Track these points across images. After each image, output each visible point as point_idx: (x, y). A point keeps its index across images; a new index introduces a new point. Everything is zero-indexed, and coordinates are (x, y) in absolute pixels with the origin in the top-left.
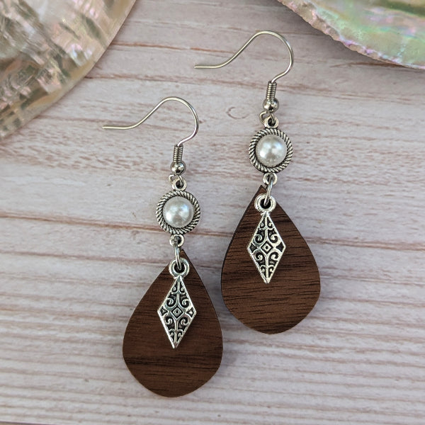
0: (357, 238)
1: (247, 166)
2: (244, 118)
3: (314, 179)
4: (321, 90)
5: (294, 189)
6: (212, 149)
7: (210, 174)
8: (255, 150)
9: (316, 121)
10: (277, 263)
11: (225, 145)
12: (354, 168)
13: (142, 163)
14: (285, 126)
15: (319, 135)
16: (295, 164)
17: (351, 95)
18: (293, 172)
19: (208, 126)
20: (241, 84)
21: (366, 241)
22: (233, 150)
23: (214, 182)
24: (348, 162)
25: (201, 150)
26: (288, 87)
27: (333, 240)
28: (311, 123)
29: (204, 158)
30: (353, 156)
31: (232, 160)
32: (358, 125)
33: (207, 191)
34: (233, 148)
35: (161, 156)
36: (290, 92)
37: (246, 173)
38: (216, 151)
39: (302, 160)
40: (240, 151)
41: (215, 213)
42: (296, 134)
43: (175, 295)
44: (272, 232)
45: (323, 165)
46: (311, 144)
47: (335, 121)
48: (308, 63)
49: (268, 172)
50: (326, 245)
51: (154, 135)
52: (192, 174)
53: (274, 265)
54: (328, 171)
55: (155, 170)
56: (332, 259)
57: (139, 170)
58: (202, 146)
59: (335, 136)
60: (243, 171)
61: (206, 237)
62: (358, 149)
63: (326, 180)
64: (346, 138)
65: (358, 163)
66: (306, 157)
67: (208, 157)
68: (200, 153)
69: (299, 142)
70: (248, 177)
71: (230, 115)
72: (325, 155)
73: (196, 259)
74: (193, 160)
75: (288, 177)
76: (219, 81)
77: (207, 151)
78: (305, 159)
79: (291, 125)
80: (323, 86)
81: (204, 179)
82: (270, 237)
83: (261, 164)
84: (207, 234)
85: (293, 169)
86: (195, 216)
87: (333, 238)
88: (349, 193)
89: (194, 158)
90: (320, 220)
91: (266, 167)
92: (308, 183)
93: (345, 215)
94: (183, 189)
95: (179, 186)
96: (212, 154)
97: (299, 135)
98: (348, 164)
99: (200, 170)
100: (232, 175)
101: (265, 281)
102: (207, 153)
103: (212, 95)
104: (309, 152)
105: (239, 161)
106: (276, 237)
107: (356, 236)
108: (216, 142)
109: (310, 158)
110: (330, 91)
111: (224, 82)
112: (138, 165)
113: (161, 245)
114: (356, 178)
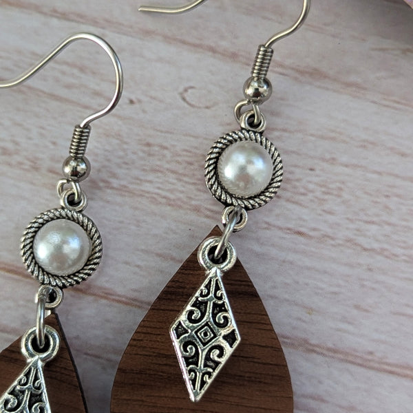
0: (371, 353)
1: (199, 190)
2: (207, 107)
3: (312, 233)
4: (349, 85)
5: (273, 245)
6: (144, 152)
7: (132, 193)
8: (216, 163)
9: (333, 135)
10: (220, 366)
11: (166, 148)
12: (386, 227)
13: (17, 152)
14: (276, 134)
15: (333, 159)
16: (282, 202)
17: (398, 103)
18: (277, 215)
19: (144, 111)
20: (213, 50)
21: (387, 361)
22: (179, 159)
23: (136, 208)
24: (377, 215)
25: (124, 150)
26: (293, 69)
27: (329, 349)
28: (322, 137)
29: (126, 163)
30: (386, 207)
31: (174, 176)
32: (403, 155)
33: (121, 222)
34: (180, 155)
35: (52, 147)
36: (296, 79)
37: (193, 202)
38: (150, 155)
39: (297, 198)
40: (191, 164)
41: (127, 263)
42: (293, 152)
43: (23, 392)
44: (219, 308)
45: (330, 213)
46: (318, 172)
47: (364, 141)
48: (333, 36)
49: (232, 204)
50: (315, 355)
51: (48, 110)
52: (99, 188)
53: (214, 369)
54: (338, 225)
55: (36, 169)
56: (320, 382)
57: (10, 165)
58: (126, 143)
59: (361, 167)
60: (190, 198)
61: (104, 301)
62: (398, 196)
63: (333, 239)
64: (380, 173)
65: (394, 220)
66: (304, 194)
67: (133, 163)
68: (121, 153)
69: (296, 166)
70: (197, 210)
71: (184, 99)
72: (339, 196)
73: (77, 337)
74: (107, 163)
75: (267, 223)
76: (175, 39)
77: (134, 153)
78: (302, 198)
79: (286, 134)
80: (353, 78)
81: (119, 199)
82: (214, 316)
83: (223, 188)
84: (106, 298)
85: (277, 211)
86: (91, 259)
87: (330, 345)
88: (370, 270)
89: (109, 160)
90: (312, 309)
91: (231, 196)
92: (301, 239)
93: (357, 307)
94: (78, 208)
95: (72, 202)
96: (142, 159)
97: (298, 154)
98: (375, 219)
99: (115, 183)
100: (170, 203)
101: (192, 397)
102: (134, 157)
103: (160, 60)
104: (311, 186)
105: (186, 179)
106: (226, 318)
107: (370, 349)
108: (151, 141)
109: (310, 196)
110: (365, 89)
111: (184, 42)
112: (10, 154)
113: (21, 302)
114: (386, 246)
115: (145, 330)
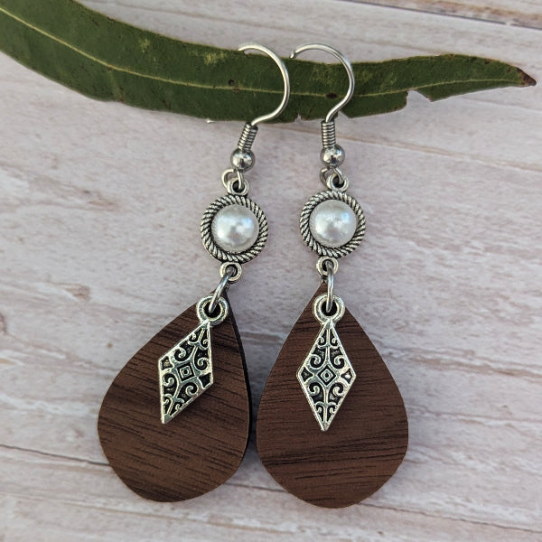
44: (204, 353)
49: (227, 260)
82: (196, 358)
106: (205, 362)
115: (141, 357)
